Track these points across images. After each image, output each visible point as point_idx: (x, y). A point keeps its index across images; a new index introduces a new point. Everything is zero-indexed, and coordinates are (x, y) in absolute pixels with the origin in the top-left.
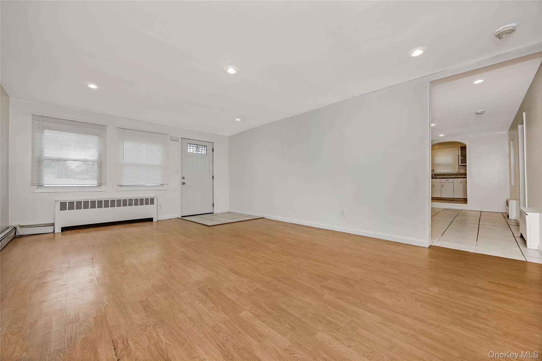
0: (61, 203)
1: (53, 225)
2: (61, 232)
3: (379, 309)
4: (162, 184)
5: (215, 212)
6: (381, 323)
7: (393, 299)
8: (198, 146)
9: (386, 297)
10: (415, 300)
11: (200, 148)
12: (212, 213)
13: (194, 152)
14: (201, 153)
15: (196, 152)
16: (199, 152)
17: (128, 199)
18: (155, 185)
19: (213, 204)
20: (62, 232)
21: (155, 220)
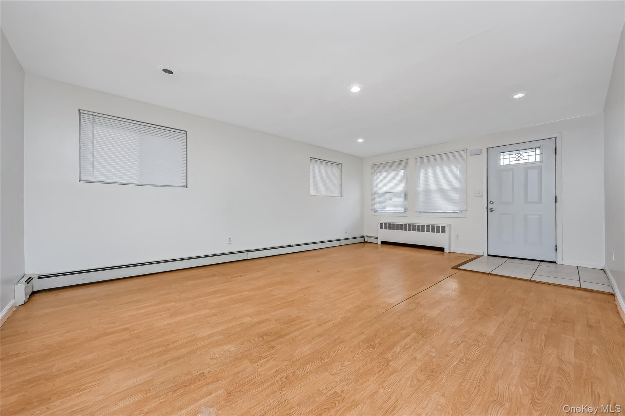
0: (380, 223)
1: (377, 238)
2: (380, 244)
3: (211, 340)
4: (461, 211)
5: (558, 262)
6: (194, 335)
7: (219, 356)
8: (521, 152)
9: (225, 352)
10: (204, 373)
11: (524, 155)
12: (555, 262)
13: (511, 163)
14: (527, 161)
15: (517, 162)
16: (521, 162)
17: (421, 225)
18: (452, 212)
19: (556, 246)
20: (382, 245)
21: (446, 251)
